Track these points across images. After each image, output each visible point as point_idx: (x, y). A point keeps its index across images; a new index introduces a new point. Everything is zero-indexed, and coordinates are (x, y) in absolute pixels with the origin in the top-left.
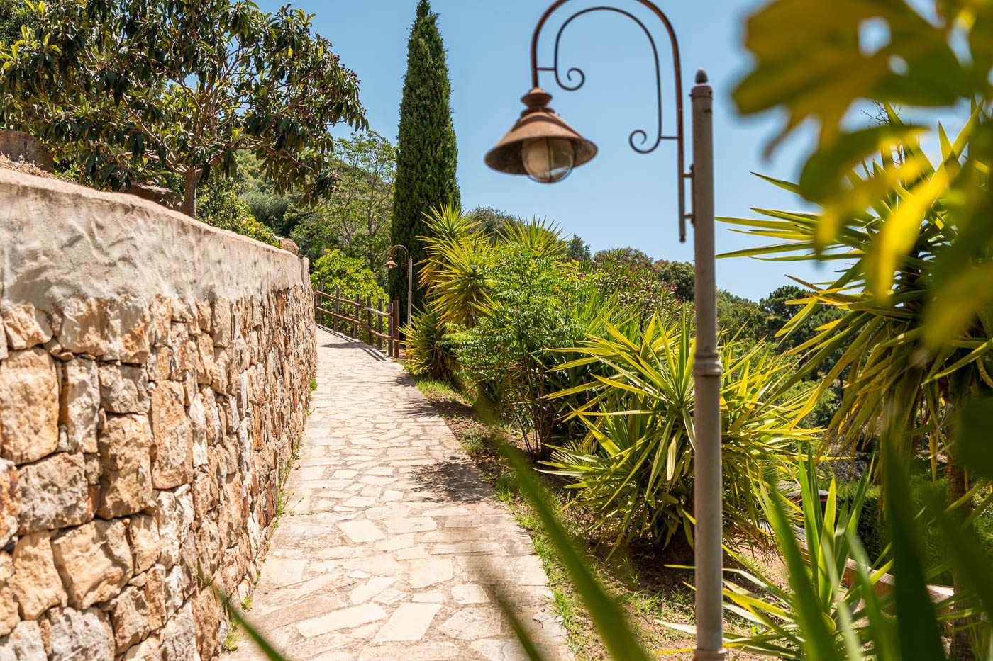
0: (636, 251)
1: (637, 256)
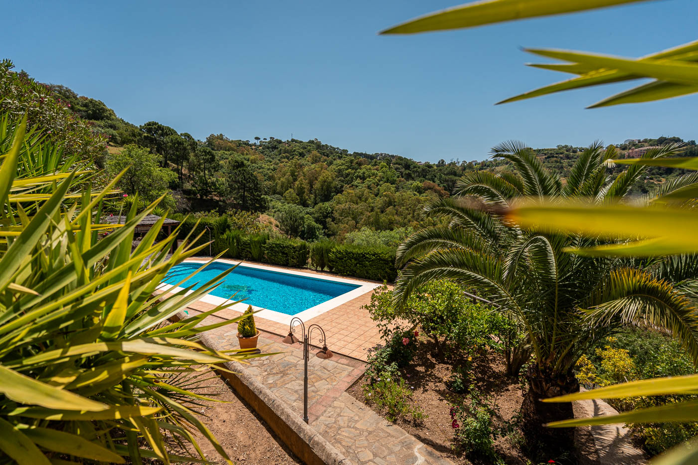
0: (66, 88)
1: (67, 91)
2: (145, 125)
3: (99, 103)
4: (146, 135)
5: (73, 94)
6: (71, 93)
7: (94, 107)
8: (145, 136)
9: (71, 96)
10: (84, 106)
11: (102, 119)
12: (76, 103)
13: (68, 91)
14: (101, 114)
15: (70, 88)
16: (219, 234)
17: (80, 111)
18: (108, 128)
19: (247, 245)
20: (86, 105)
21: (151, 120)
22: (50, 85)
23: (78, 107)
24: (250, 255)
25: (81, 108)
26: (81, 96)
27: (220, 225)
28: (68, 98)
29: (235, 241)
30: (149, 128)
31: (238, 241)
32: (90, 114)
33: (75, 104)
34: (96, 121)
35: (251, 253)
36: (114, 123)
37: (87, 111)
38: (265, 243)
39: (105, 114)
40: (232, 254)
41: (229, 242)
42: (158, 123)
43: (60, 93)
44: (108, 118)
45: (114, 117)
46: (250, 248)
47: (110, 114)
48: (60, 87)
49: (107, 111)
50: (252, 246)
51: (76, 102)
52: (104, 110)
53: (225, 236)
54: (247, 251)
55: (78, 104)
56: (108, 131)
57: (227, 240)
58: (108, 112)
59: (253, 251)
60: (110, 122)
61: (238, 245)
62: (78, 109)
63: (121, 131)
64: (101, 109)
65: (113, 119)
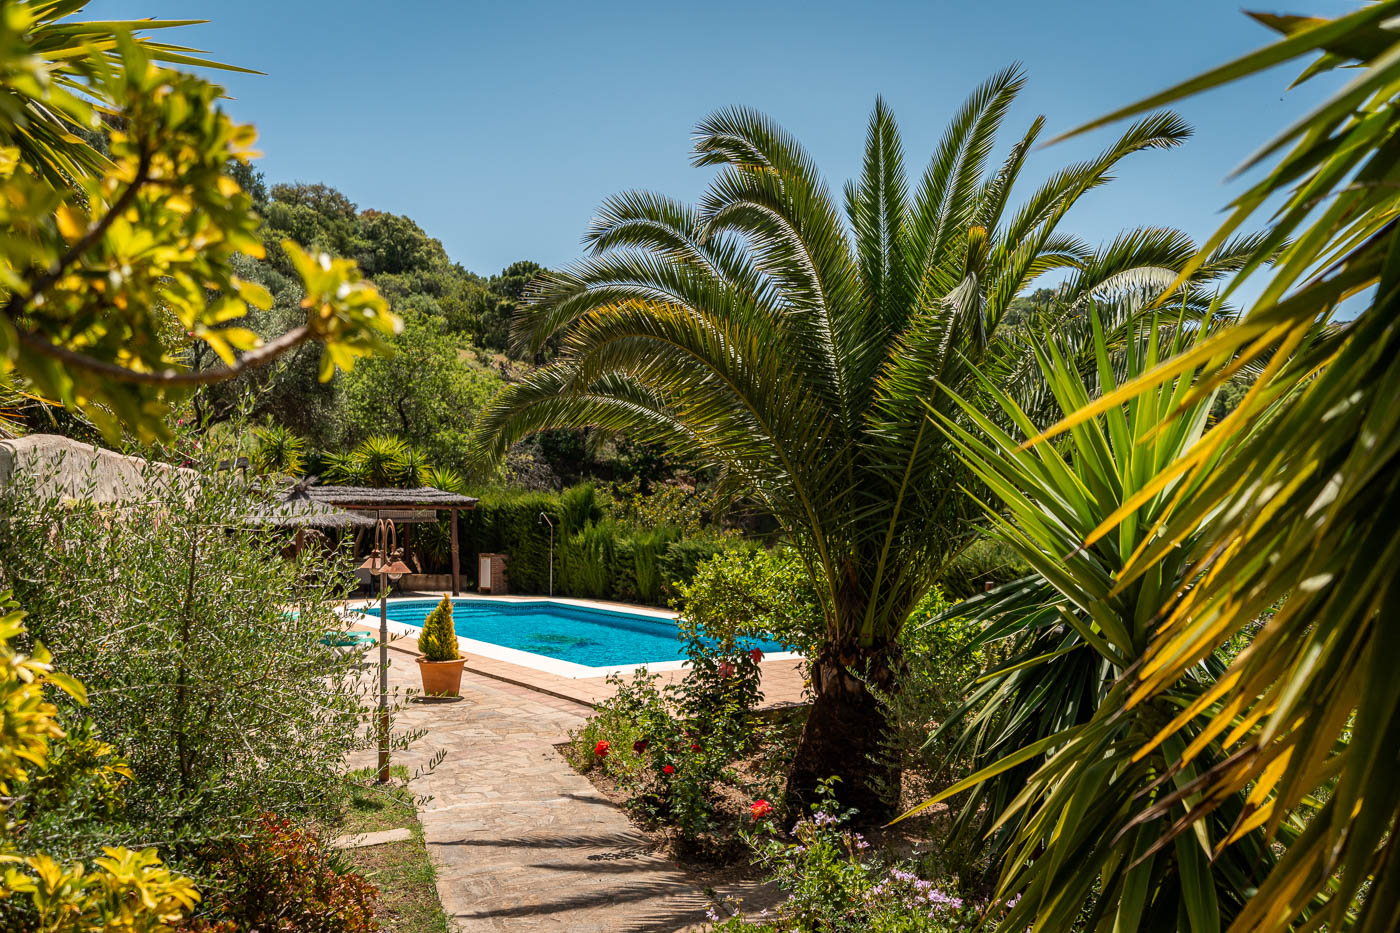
2: (504, 274)
3: (404, 225)
4: (505, 302)
5: (346, 204)
6: (342, 202)
7: (390, 237)
8: (502, 307)
9: (340, 212)
10: (368, 238)
11: (410, 268)
12: (350, 231)
13: (335, 197)
14: (408, 256)
15: (339, 190)
16: (569, 533)
17: (358, 251)
18: (420, 293)
19: (627, 559)
20: (372, 235)
21: (520, 259)
22: (296, 188)
23: (355, 241)
24: (632, 590)
25: (362, 244)
26: (367, 208)
27: (573, 508)
28: (333, 217)
29: (601, 549)
30: (515, 281)
31: (609, 547)
32: (380, 257)
33: (347, 232)
34: (391, 277)
35: (636, 584)
36: (438, 276)
37: (374, 251)
38: (664, 551)
39: (417, 255)
40: (593, 587)
41: (590, 555)
42: (537, 266)
43: (317, 206)
44: (424, 265)
45: (436, 261)
46: (633, 568)
47: (429, 253)
48: (318, 189)
49: (421, 245)
50: (637, 562)
51: (350, 227)
52: (414, 243)
53: (581, 538)
54: (627, 575)
55: (355, 232)
56: (418, 302)
57: (584, 547)
58: (424, 248)
59: (639, 578)
60: (426, 275)
61: (608, 559)
62: (356, 246)
63: (448, 299)
64: (408, 241)
65: (435, 267)
